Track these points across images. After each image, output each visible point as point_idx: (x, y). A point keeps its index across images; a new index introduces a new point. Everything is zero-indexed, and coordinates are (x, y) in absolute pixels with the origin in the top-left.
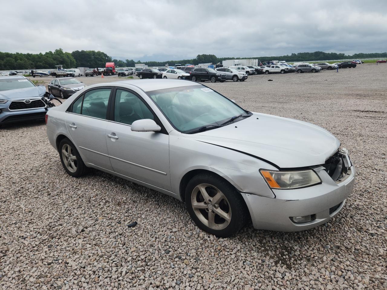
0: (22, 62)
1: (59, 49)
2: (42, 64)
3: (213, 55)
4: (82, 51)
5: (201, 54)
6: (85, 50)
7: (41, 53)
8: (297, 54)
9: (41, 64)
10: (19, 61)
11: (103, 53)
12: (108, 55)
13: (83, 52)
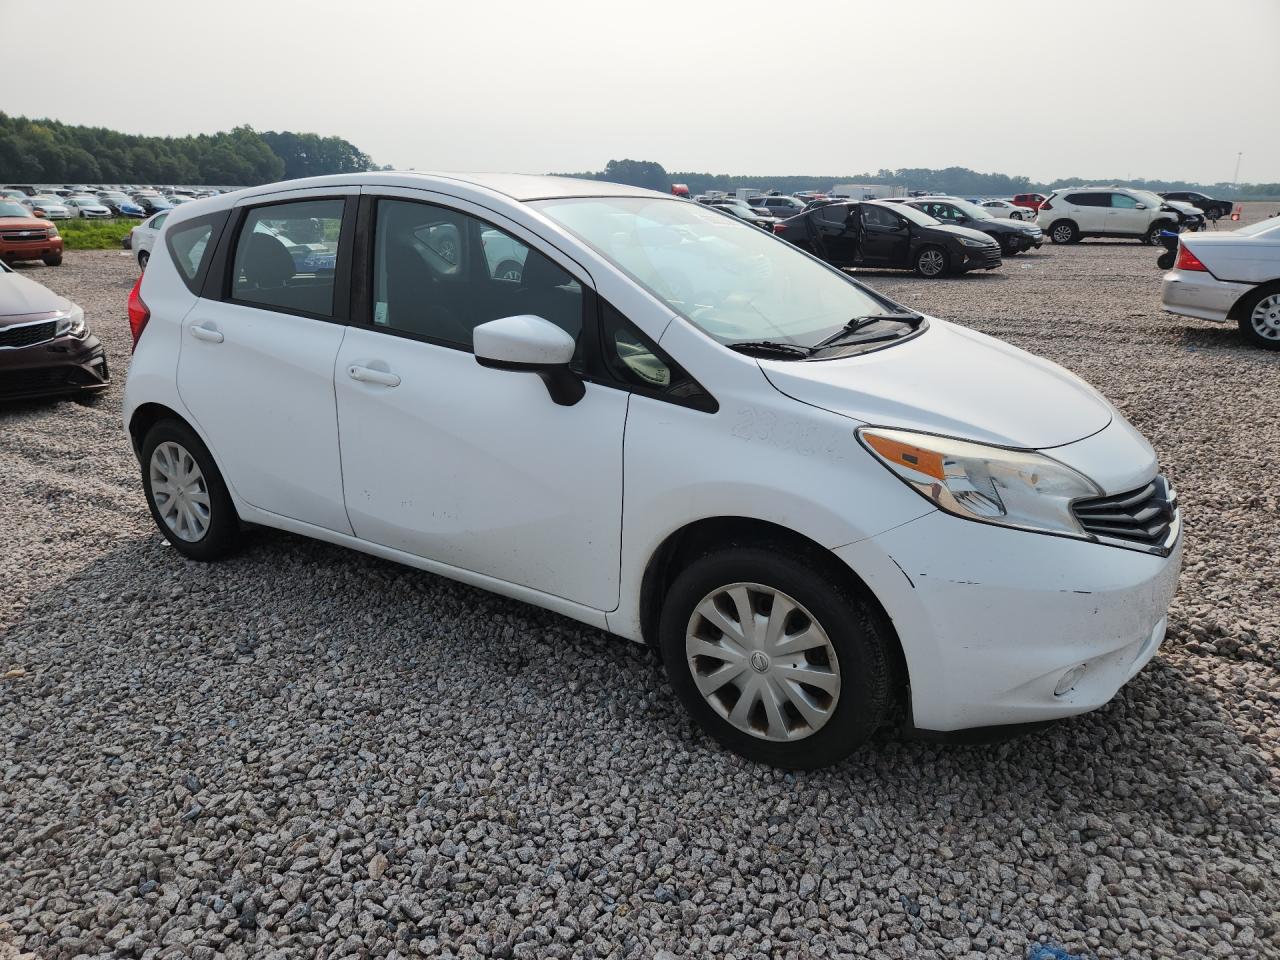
0: (174, 160)
1: (243, 127)
2: (218, 170)
3: (656, 164)
4: (285, 132)
5: (619, 159)
6: (294, 132)
7: (189, 137)
8: (894, 173)
9: (215, 169)
10: (162, 158)
11: (345, 143)
12: (360, 151)
13: (287, 135)
